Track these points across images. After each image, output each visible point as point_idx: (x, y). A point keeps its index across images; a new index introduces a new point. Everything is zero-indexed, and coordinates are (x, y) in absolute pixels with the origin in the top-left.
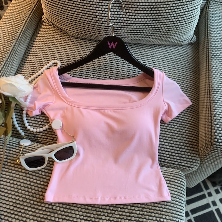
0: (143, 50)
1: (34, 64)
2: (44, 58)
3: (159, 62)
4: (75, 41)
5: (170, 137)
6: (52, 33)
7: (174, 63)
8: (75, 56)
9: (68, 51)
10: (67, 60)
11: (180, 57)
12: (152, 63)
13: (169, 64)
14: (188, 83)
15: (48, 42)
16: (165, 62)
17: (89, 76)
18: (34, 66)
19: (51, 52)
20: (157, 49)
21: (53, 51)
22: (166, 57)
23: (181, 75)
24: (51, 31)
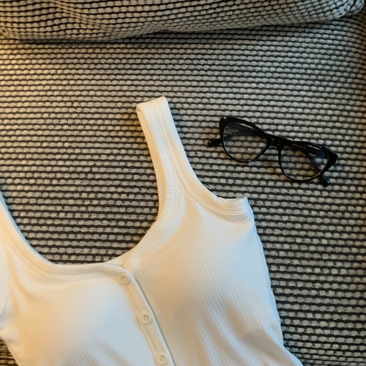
0: (229, 57)
3: (276, 86)
4: (48, 61)
5: (329, 305)
7: (314, 80)
8: (54, 104)
9: (35, 93)
10: (34, 121)
11: (330, 59)
12: (257, 91)
13: (303, 85)
14: (358, 132)
16: (290, 81)
17: (96, 157)
20: (265, 48)
22: (292, 68)
23: (337, 112)
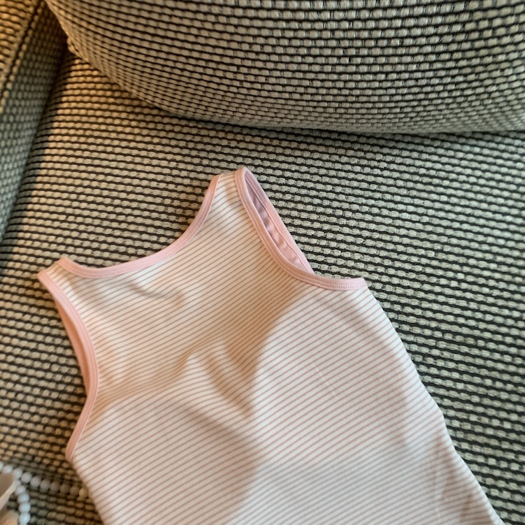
1: (48, 223)
2: (81, 202)
6: (103, 100)
15: (91, 136)
18: (50, 231)
19: (101, 177)
21: (108, 171)
24: (100, 93)
